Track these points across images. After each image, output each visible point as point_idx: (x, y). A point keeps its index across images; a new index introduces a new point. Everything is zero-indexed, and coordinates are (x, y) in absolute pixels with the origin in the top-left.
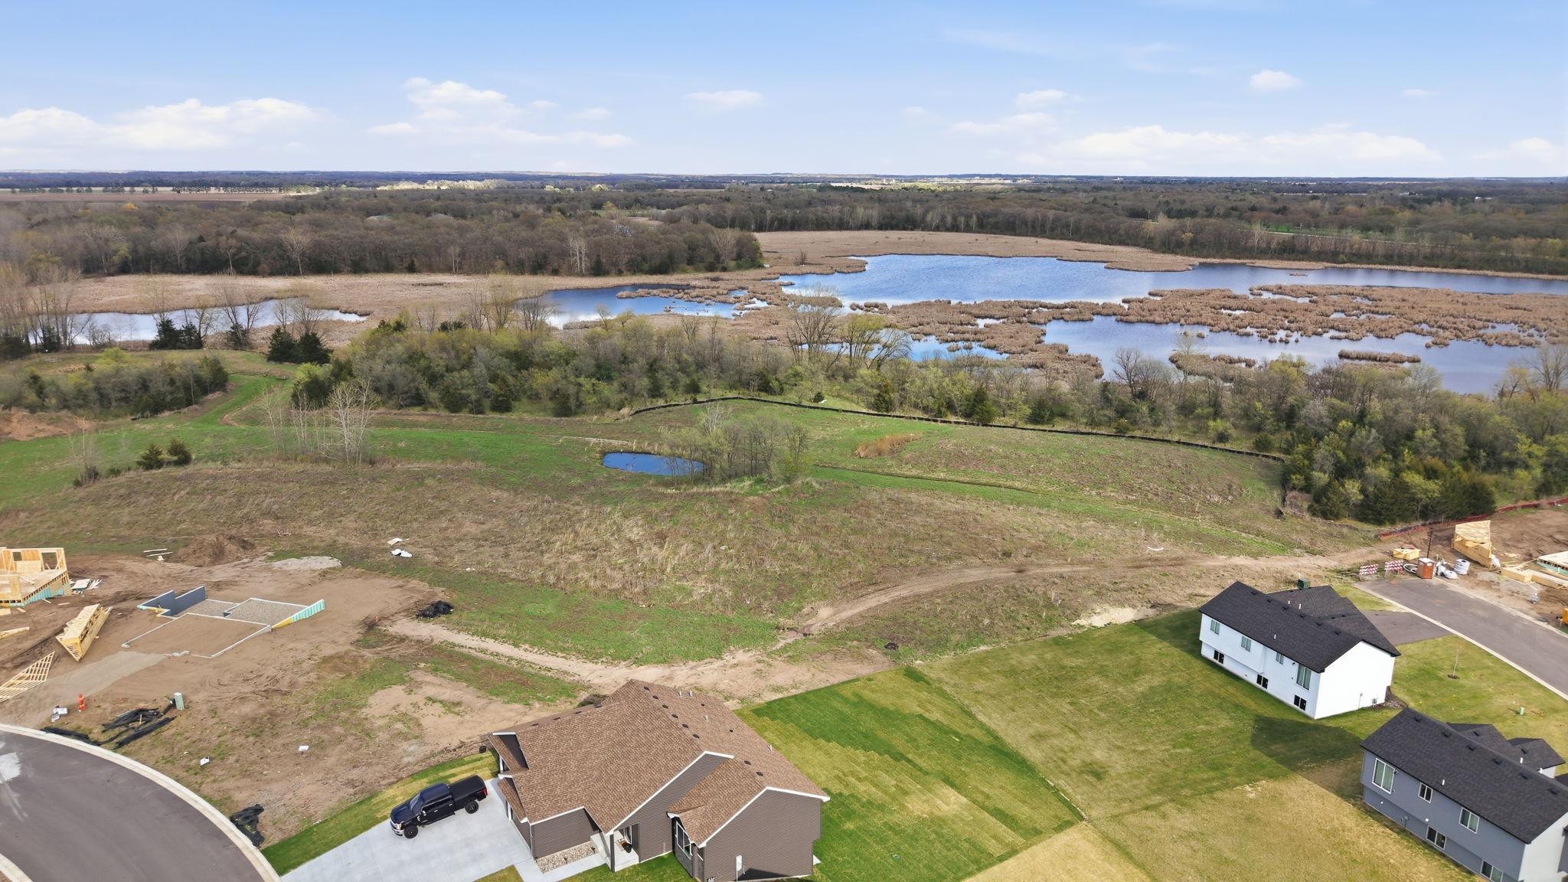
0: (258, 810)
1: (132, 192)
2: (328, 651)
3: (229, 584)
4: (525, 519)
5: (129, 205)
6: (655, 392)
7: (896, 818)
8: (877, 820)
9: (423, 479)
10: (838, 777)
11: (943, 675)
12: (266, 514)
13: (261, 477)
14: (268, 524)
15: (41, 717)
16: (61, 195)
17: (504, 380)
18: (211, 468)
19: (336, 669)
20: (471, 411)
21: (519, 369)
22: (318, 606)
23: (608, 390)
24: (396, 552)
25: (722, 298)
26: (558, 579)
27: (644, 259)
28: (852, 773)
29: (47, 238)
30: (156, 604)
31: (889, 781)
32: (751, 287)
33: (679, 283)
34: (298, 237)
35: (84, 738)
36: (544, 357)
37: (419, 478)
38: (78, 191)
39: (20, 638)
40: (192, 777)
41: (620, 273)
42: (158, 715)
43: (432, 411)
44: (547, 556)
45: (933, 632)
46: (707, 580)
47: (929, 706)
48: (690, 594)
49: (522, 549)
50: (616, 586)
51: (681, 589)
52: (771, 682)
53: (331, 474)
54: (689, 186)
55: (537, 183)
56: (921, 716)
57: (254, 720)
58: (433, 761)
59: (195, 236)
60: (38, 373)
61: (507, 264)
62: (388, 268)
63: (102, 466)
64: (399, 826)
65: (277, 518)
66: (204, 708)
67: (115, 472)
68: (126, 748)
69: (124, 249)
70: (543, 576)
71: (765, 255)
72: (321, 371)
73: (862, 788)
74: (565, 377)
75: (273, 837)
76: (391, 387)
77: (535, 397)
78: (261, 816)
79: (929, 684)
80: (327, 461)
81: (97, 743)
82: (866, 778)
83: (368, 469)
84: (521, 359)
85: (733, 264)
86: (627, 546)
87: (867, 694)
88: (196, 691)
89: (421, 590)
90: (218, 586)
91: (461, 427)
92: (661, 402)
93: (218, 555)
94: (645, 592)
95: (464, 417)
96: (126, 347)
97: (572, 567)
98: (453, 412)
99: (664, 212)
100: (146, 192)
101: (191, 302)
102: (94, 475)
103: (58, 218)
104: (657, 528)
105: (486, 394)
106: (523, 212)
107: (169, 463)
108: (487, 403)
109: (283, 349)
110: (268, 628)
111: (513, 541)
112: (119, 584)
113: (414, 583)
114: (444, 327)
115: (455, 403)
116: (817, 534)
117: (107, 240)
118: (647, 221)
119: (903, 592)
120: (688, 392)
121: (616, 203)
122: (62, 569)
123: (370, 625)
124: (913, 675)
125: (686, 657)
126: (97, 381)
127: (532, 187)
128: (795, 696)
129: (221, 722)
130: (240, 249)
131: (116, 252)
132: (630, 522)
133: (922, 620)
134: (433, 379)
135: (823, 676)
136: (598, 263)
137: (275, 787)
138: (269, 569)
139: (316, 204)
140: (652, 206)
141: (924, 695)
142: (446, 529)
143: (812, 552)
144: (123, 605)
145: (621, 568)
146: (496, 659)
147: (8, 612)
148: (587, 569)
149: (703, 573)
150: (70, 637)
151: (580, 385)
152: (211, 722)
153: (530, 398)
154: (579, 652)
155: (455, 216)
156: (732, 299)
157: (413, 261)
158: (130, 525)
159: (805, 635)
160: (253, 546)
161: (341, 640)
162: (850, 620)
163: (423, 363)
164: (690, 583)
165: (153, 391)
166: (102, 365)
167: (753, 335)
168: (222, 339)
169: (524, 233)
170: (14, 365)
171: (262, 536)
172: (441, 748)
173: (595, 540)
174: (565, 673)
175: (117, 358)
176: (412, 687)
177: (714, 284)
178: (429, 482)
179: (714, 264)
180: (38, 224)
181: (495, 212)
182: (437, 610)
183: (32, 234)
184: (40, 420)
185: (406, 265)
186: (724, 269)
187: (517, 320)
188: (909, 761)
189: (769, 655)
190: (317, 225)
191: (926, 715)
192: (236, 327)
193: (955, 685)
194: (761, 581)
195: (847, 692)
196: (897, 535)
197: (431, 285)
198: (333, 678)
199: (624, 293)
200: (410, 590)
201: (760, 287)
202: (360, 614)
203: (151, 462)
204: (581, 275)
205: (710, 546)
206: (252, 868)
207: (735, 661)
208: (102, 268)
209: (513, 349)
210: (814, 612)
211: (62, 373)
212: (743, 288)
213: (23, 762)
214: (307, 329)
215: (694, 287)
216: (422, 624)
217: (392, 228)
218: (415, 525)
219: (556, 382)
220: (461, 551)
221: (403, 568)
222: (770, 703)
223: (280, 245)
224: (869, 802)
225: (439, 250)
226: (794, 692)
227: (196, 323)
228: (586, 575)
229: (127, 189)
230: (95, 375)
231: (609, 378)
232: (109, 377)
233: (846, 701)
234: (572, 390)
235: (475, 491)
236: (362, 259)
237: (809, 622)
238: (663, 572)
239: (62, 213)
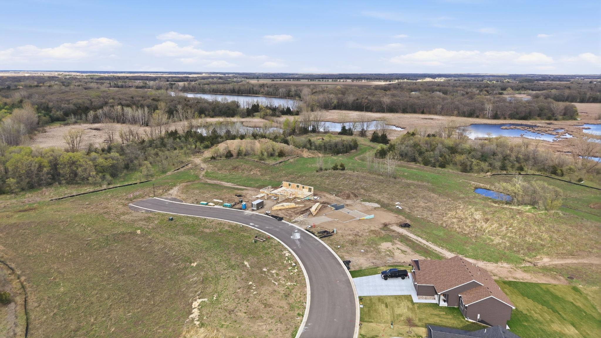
0: (350, 262)
1: (340, 81)
2: (373, 228)
3: (350, 205)
4: (440, 205)
5: (338, 87)
6: (503, 168)
7: (545, 328)
8: (537, 326)
9: (410, 186)
10: (528, 310)
11: (589, 293)
12: (363, 188)
13: (364, 177)
14: (362, 191)
15: (305, 227)
16: (320, 82)
17: (445, 157)
18: (350, 172)
19: (374, 234)
20: (431, 166)
21: (451, 153)
22: (372, 216)
23: (484, 165)
24: (397, 206)
25: (550, 132)
26: (447, 226)
27: (517, 113)
28: (534, 310)
29: (316, 98)
30: (332, 206)
31: (548, 317)
32: (566, 129)
33: (531, 124)
34: (386, 100)
35: (313, 234)
36: (462, 150)
37: (408, 185)
38: (325, 81)
39: (302, 207)
40: (336, 250)
41: (505, 119)
42: (330, 233)
43: (418, 164)
44: (444, 218)
45: (592, 278)
46: (501, 238)
47: (577, 301)
48: (493, 241)
49: (438, 214)
50: (466, 232)
51: (490, 239)
52: (514, 275)
53: (383, 179)
54: (553, 80)
55: (480, 79)
56: (572, 303)
57: (352, 241)
58: (395, 264)
59: (355, 98)
60: (311, 139)
61: (459, 113)
62: (415, 112)
63: (324, 168)
64: (383, 276)
65: (365, 190)
66: (340, 234)
67: (326, 170)
68: (322, 239)
69: (335, 102)
70: (442, 224)
71: (579, 114)
72: (385, 147)
73: (535, 315)
74: (467, 158)
75: (352, 269)
76: (406, 154)
77: (455, 164)
78: (350, 263)
79: (581, 294)
80: (382, 175)
81: (316, 236)
82: (538, 313)
83: (393, 180)
84: (453, 150)
85: (561, 117)
86: (474, 220)
87: (552, 290)
88: (339, 230)
89: (402, 219)
90: (347, 205)
91: (427, 171)
92: (505, 172)
93: (348, 197)
94: (476, 237)
95: (428, 168)
96: (333, 133)
97: (453, 223)
98: (425, 165)
99: (534, 92)
100: (343, 81)
101: (352, 120)
102: (321, 169)
103: (319, 91)
104: (486, 217)
105: (438, 161)
106: (470, 92)
107: (340, 169)
108: (437, 164)
109: (376, 138)
110: (358, 219)
111: (435, 211)
112: (324, 200)
113: (401, 217)
114: (429, 136)
115: (426, 163)
116: (553, 232)
117: (332, 99)
118: (524, 97)
119: (585, 261)
120: (517, 170)
121: (512, 88)
122: (312, 193)
123: (385, 225)
124: (575, 289)
125: (484, 260)
126: (324, 143)
127: (478, 81)
128: (521, 282)
129: (344, 239)
130: (368, 103)
131: (333, 103)
132: (477, 213)
133: (589, 272)
134: (421, 153)
135: (536, 279)
136: (496, 114)
137: (354, 258)
138: (361, 204)
139: (395, 87)
140: (529, 89)
141: (577, 297)
142: (414, 203)
143: (548, 238)
144: (325, 205)
145: (469, 227)
146: (420, 244)
147: (300, 201)
148: (457, 225)
149: (500, 235)
150: (313, 209)
151: (473, 162)
152: (342, 238)
153: (453, 164)
154: (447, 248)
155: (443, 93)
156: (554, 133)
157: (424, 110)
158: (328, 184)
159: (534, 265)
160: (357, 197)
161: (377, 227)
162: (556, 265)
163: (418, 147)
164: (494, 238)
165: (338, 148)
166: (326, 138)
167: (559, 150)
168: (358, 133)
169: (467, 101)
170: (305, 136)
171: (360, 194)
172: (399, 261)
173: (463, 216)
174: (441, 253)
175: (330, 137)
176: (394, 244)
177: (549, 126)
178: (412, 187)
179: (551, 116)
180: (314, 93)
181: (459, 92)
182: (405, 226)
183: (313, 96)
184: (310, 152)
185: (421, 111)
186: (556, 120)
187: (455, 135)
188: (559, 314)
189: (517, 268)
190: (393, 95)
191: (575, 303)
192: (363, 130)
193: (594, 298)
194: (523, 243)
195: (543, 287)
196: (592, 240)
197: (429, 119)
198: (373, 236)
199: (504, 127)
200: (399, 218)
201: (571, 129)
202: (383, 221)
203: (335, 168)
204: (488, 118)
205: (505, 227)
206: (346, 274)
207: (502, 266)
208: (328, 107)
209: (451, 146)
210: (541, 259)
211: (316, 139)
212: (562, 129)
213: (301, 236)
214: (384, 132)
215: (538, 126)
216: (400, 229)
217: (418, 97)
218: (405, 200)
219: (464, 160)
220: (417, 211)
221: (399, 212)
222: (510, 282)
223: (380, 102)
224: (536, 320)
225: (434, 106)
226: (522, 281)
227: (352, 127)
228: (456, 227)
229: (338, 80)
230: (324, 141)
231: (485, 161)
232: (328, 142)
233: (542, 289)
234: (469, 163)
235: (426, 193)
236: (406, 108)
237: (538, 261)
238: (484, 232)
239: (321, 89)
